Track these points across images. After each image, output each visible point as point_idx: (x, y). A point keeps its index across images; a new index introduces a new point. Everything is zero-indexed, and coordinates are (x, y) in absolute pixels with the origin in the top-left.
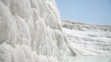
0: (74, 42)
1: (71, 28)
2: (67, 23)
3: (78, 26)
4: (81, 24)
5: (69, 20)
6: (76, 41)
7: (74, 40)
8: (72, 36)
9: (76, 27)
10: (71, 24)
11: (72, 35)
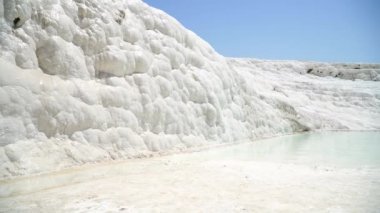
0: (356, 104)
1: (353, 77)
2: (343, 70)
3: (369, 73)
4: (374, 68)
5: (347, 63)
6: (361, 102)
7: (357, 101)
8: (354, 94)
9: (363, 75)
10: (352, 70)
11: (355, 90)
